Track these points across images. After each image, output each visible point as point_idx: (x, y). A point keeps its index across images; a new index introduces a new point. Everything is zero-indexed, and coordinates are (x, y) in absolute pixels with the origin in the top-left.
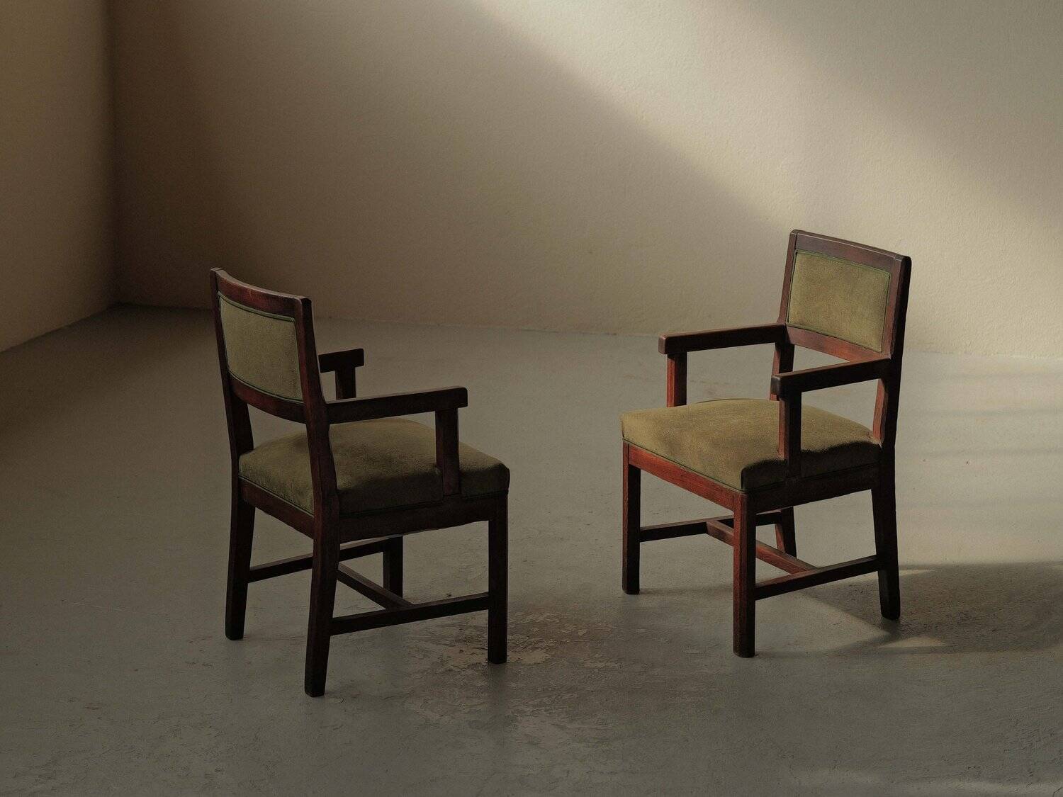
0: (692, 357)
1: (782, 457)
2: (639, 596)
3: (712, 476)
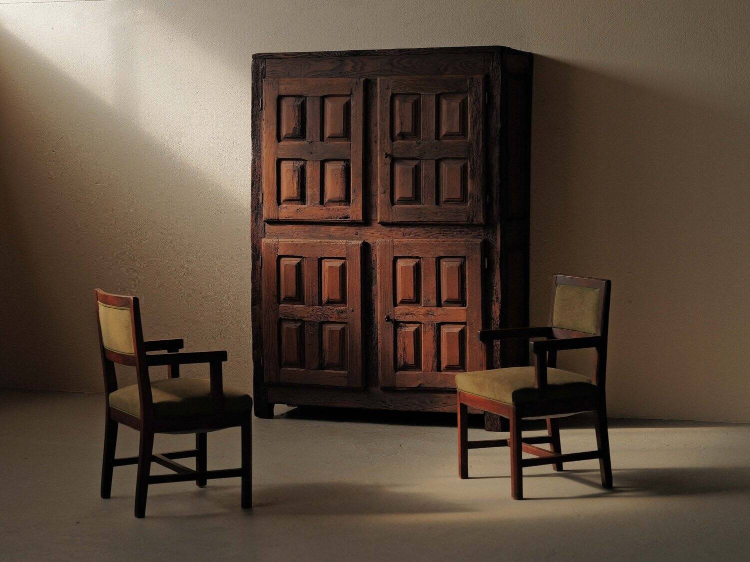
1: (536, 387)
3: (499, 399)
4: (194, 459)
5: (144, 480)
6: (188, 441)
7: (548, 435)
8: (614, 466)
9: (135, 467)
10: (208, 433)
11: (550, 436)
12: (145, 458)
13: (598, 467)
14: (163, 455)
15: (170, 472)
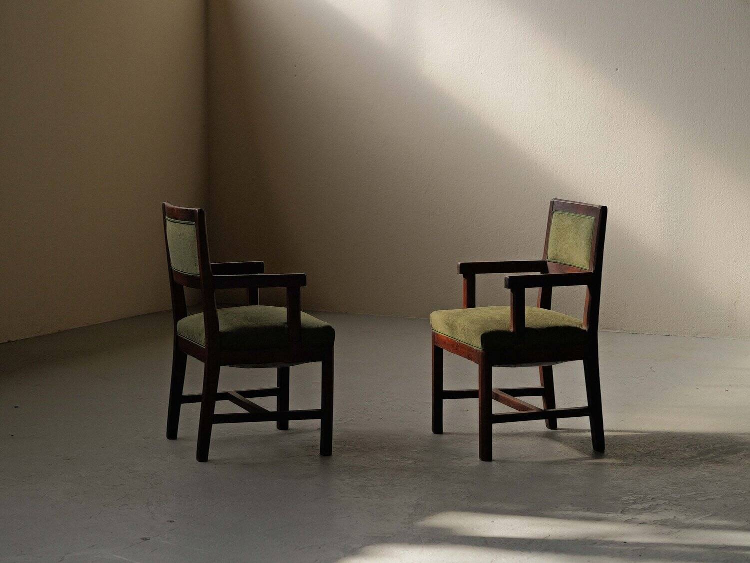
0: (479, 277)
1: (512, 330)
2: (443, 435)
3: (469, 343)
4: (274, 399)
5: (208, 419)
6: (268, 377)
7: (540, 386)
8: (606, 425)
9: (198, 405)
10: (291, 368)
11: (543, 387)
12: (209, 396)
13: (589, 427)
14: (237, 392)
15: (242, 411)
